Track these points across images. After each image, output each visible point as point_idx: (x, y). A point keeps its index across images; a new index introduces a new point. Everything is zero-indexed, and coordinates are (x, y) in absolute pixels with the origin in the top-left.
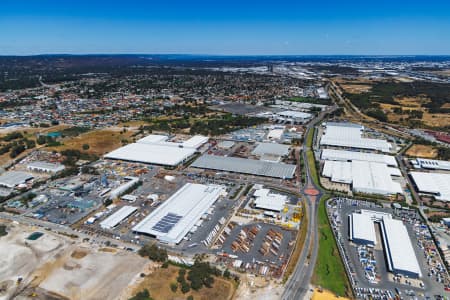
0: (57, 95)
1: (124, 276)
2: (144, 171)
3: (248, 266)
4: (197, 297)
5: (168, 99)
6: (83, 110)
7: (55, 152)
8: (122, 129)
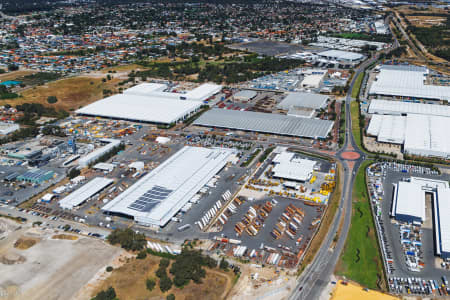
0: (21, 30)
1: (84, 271)
2: (129, 132)
3: (253, 252)
4: (180, 296)
5: (175, 35)
6: (55, 50)
7: (8, 107)
8: (105, 75)
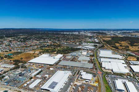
0: (10, 41)
2: (42, 67)
5: (48, 42)
6: (20, 46)
7: (11, 61)
8: (34, 52)
